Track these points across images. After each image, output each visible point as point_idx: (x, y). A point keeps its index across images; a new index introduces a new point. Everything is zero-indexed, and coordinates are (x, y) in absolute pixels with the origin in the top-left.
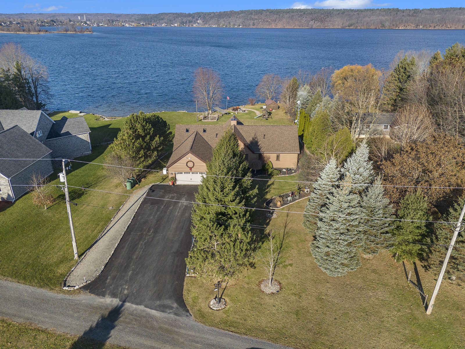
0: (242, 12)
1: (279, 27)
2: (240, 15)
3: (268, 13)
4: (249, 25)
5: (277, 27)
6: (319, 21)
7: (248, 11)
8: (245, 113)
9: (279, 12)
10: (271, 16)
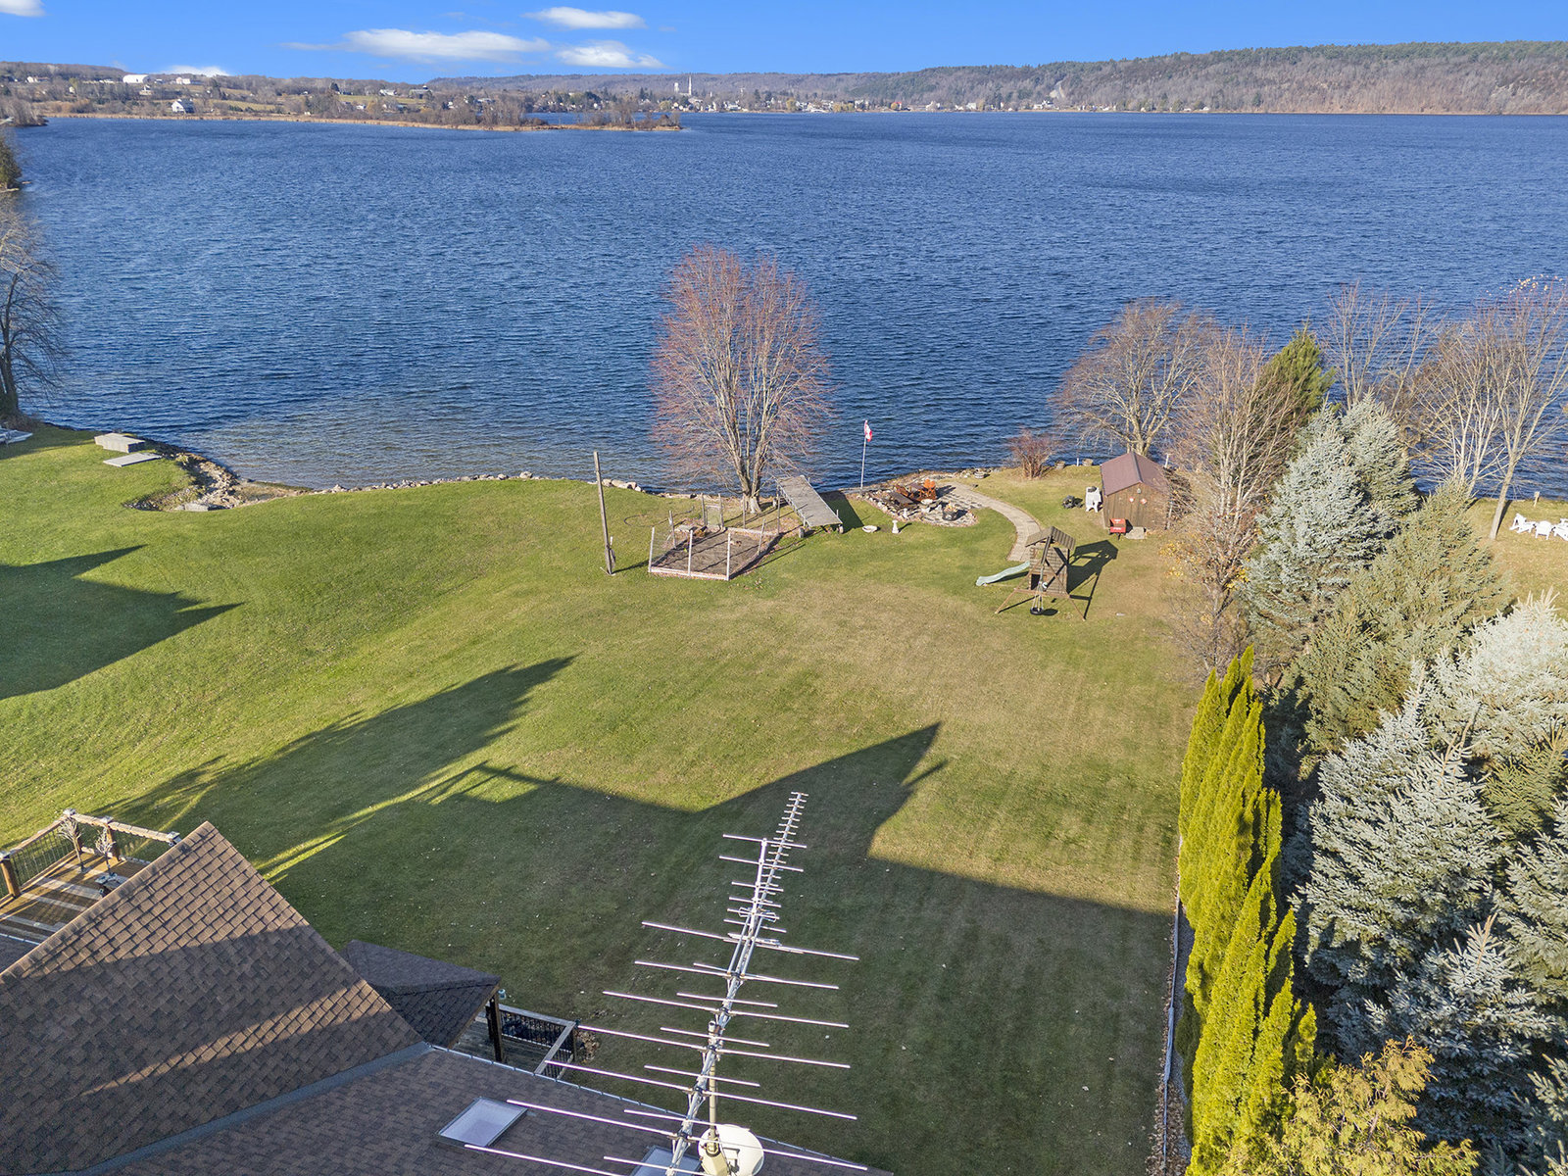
0: (1219, 57)
1: (1360, 111)
2: (1211, 69)
3: (1321, 59)
4: (1241, 103)
5: (1351, 112)
6: (1534, 89)
7: (1243, 54)
8: (953, 531)
9: (1369, 55)
10: (1331, 70)
